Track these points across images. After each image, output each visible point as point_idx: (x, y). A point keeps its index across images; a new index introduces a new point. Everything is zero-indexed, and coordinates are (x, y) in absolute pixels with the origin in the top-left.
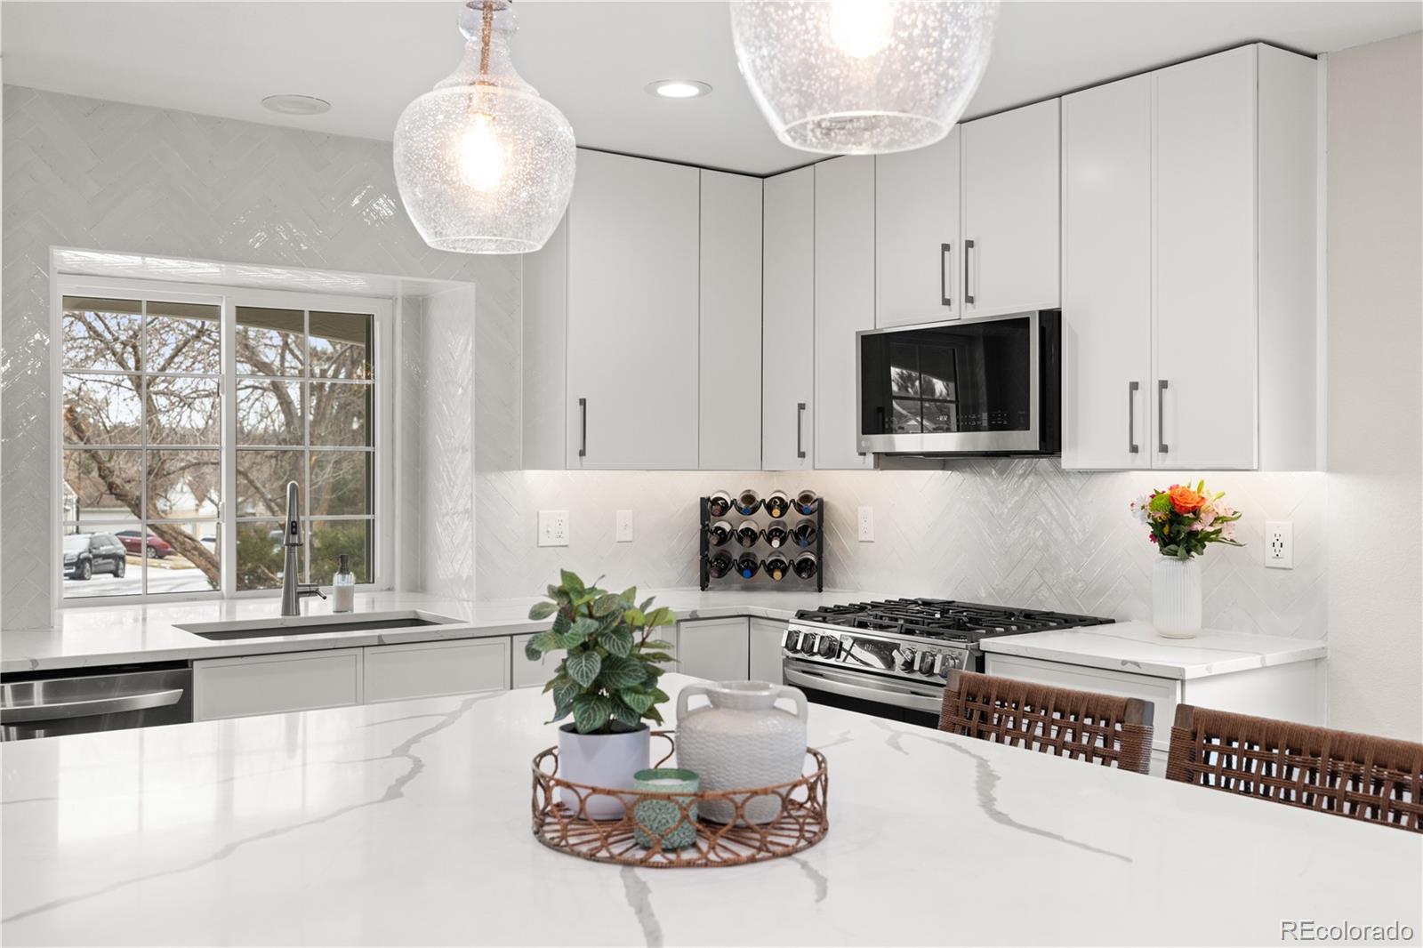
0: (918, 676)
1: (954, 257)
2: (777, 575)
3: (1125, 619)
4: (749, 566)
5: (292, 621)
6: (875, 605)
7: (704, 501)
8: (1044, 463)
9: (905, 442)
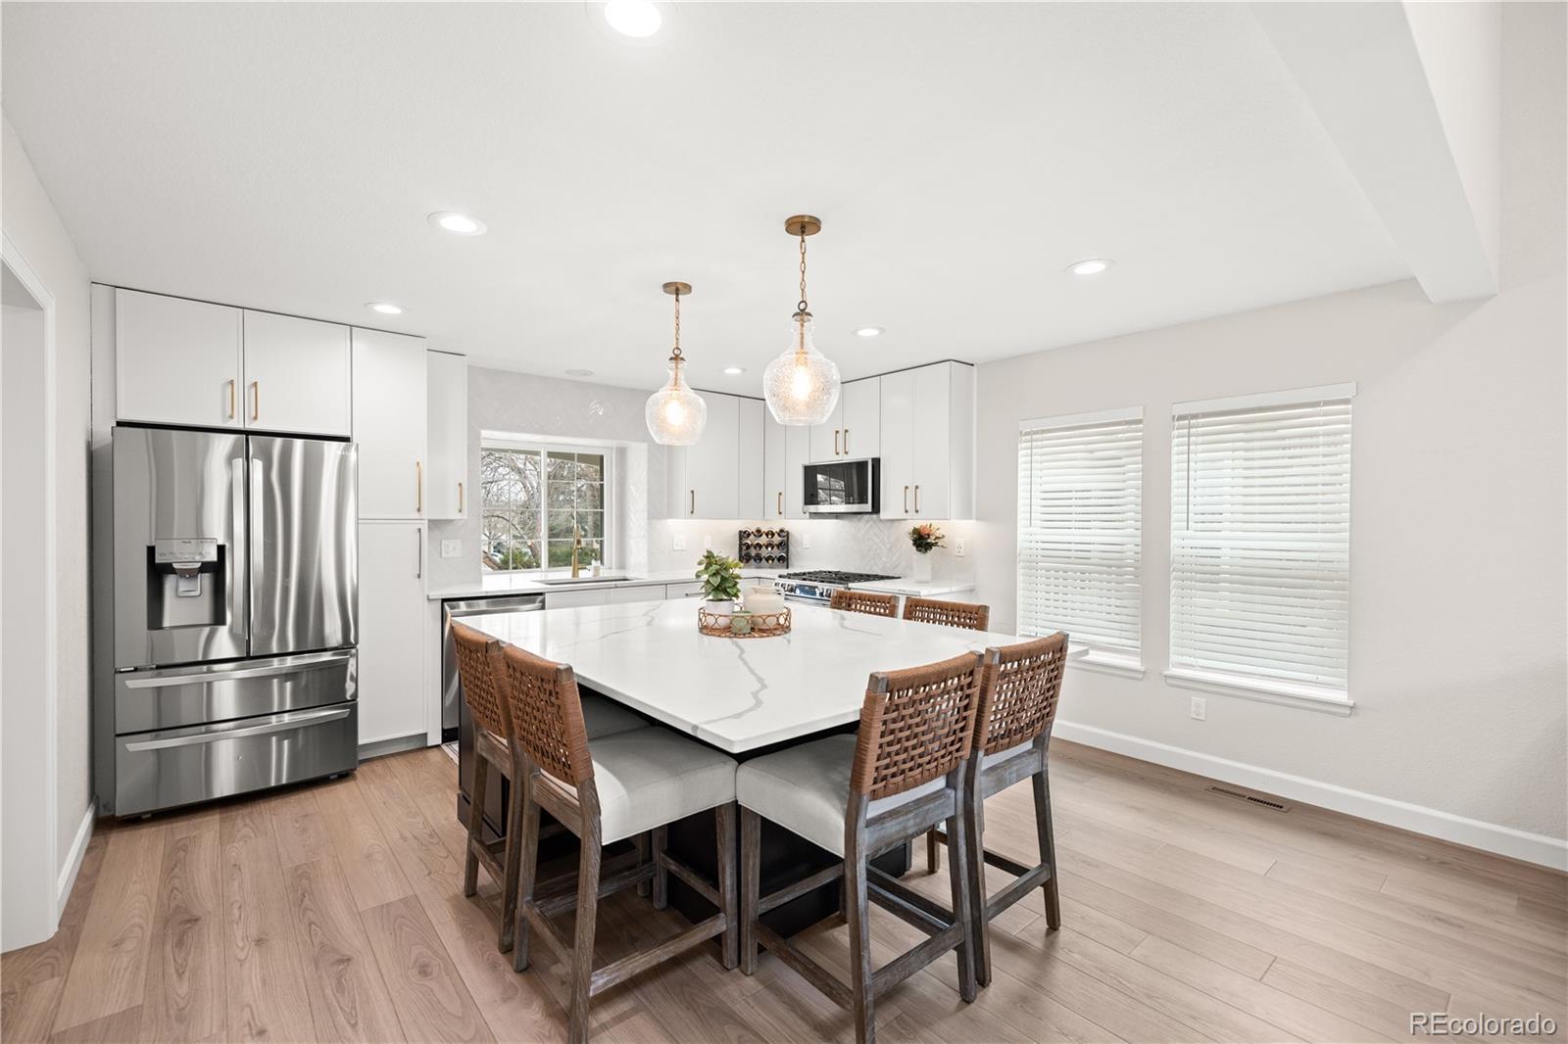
0: (825, 598)
1: (841, 436)
2: (770, 562)
3: (905, 577)
4: (758, 558)
5: (576, 580)
6: (809, 573)
7: (740, 532)
8: (875, 516)
9: (822, 508)
